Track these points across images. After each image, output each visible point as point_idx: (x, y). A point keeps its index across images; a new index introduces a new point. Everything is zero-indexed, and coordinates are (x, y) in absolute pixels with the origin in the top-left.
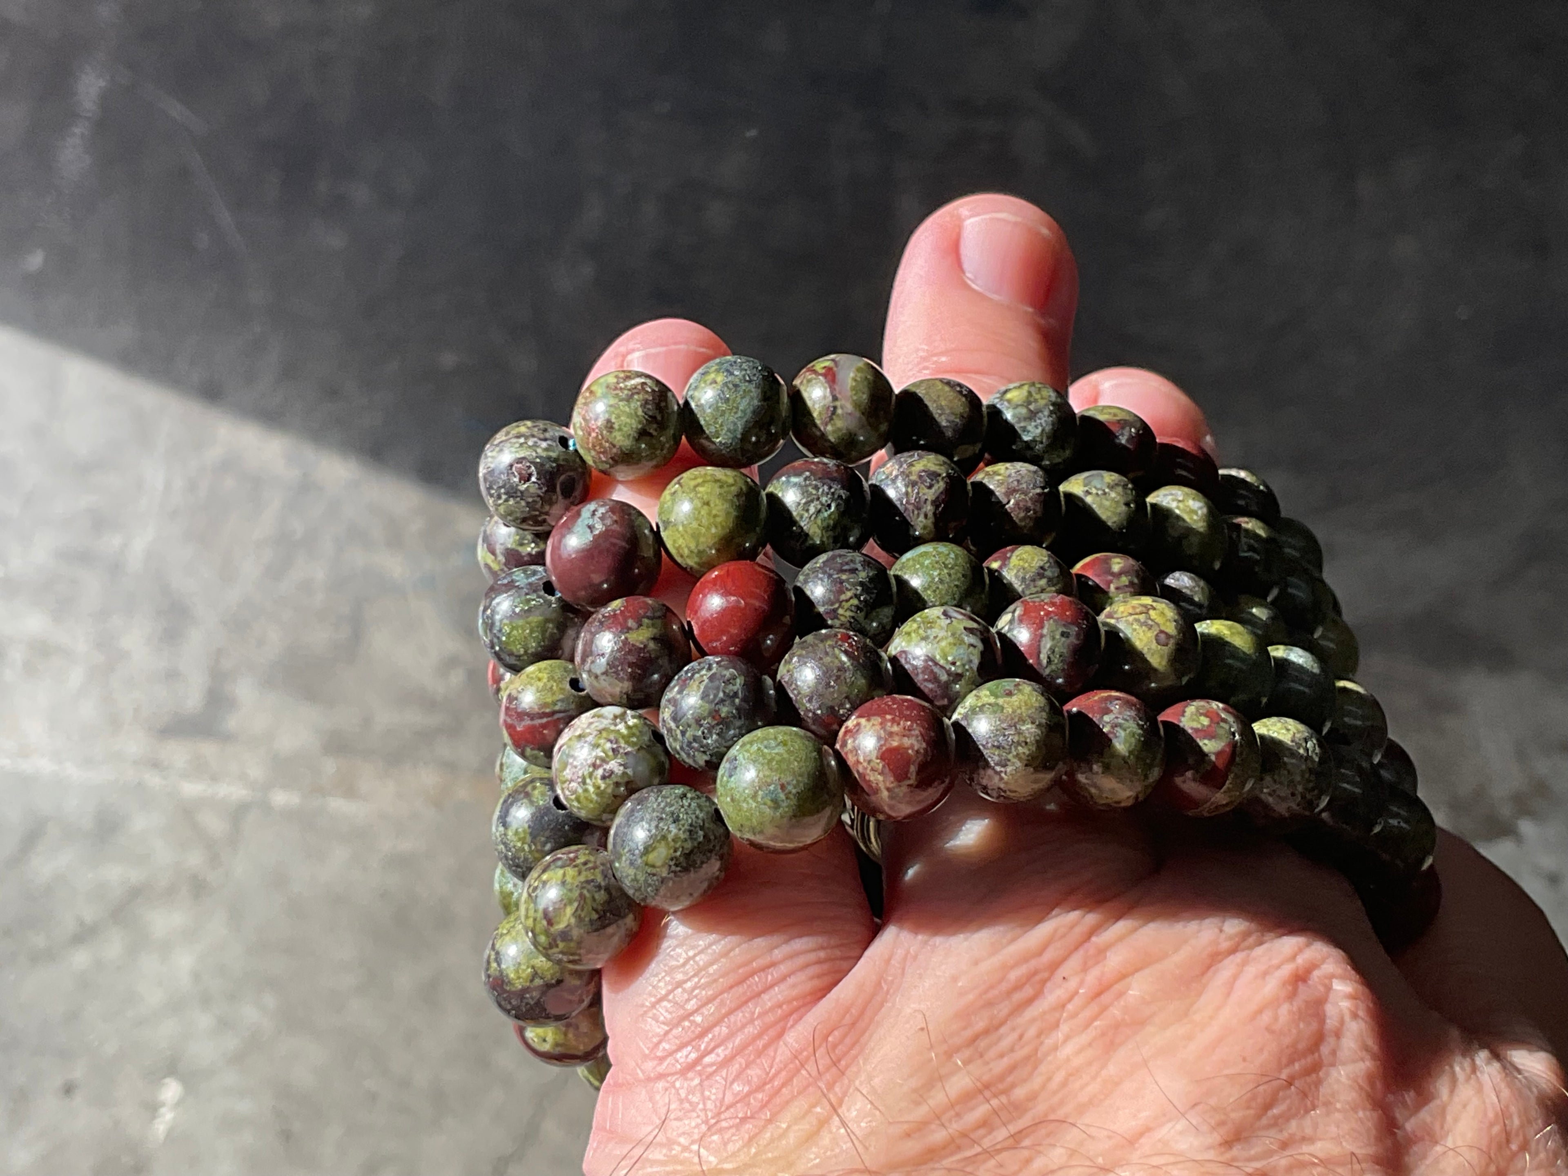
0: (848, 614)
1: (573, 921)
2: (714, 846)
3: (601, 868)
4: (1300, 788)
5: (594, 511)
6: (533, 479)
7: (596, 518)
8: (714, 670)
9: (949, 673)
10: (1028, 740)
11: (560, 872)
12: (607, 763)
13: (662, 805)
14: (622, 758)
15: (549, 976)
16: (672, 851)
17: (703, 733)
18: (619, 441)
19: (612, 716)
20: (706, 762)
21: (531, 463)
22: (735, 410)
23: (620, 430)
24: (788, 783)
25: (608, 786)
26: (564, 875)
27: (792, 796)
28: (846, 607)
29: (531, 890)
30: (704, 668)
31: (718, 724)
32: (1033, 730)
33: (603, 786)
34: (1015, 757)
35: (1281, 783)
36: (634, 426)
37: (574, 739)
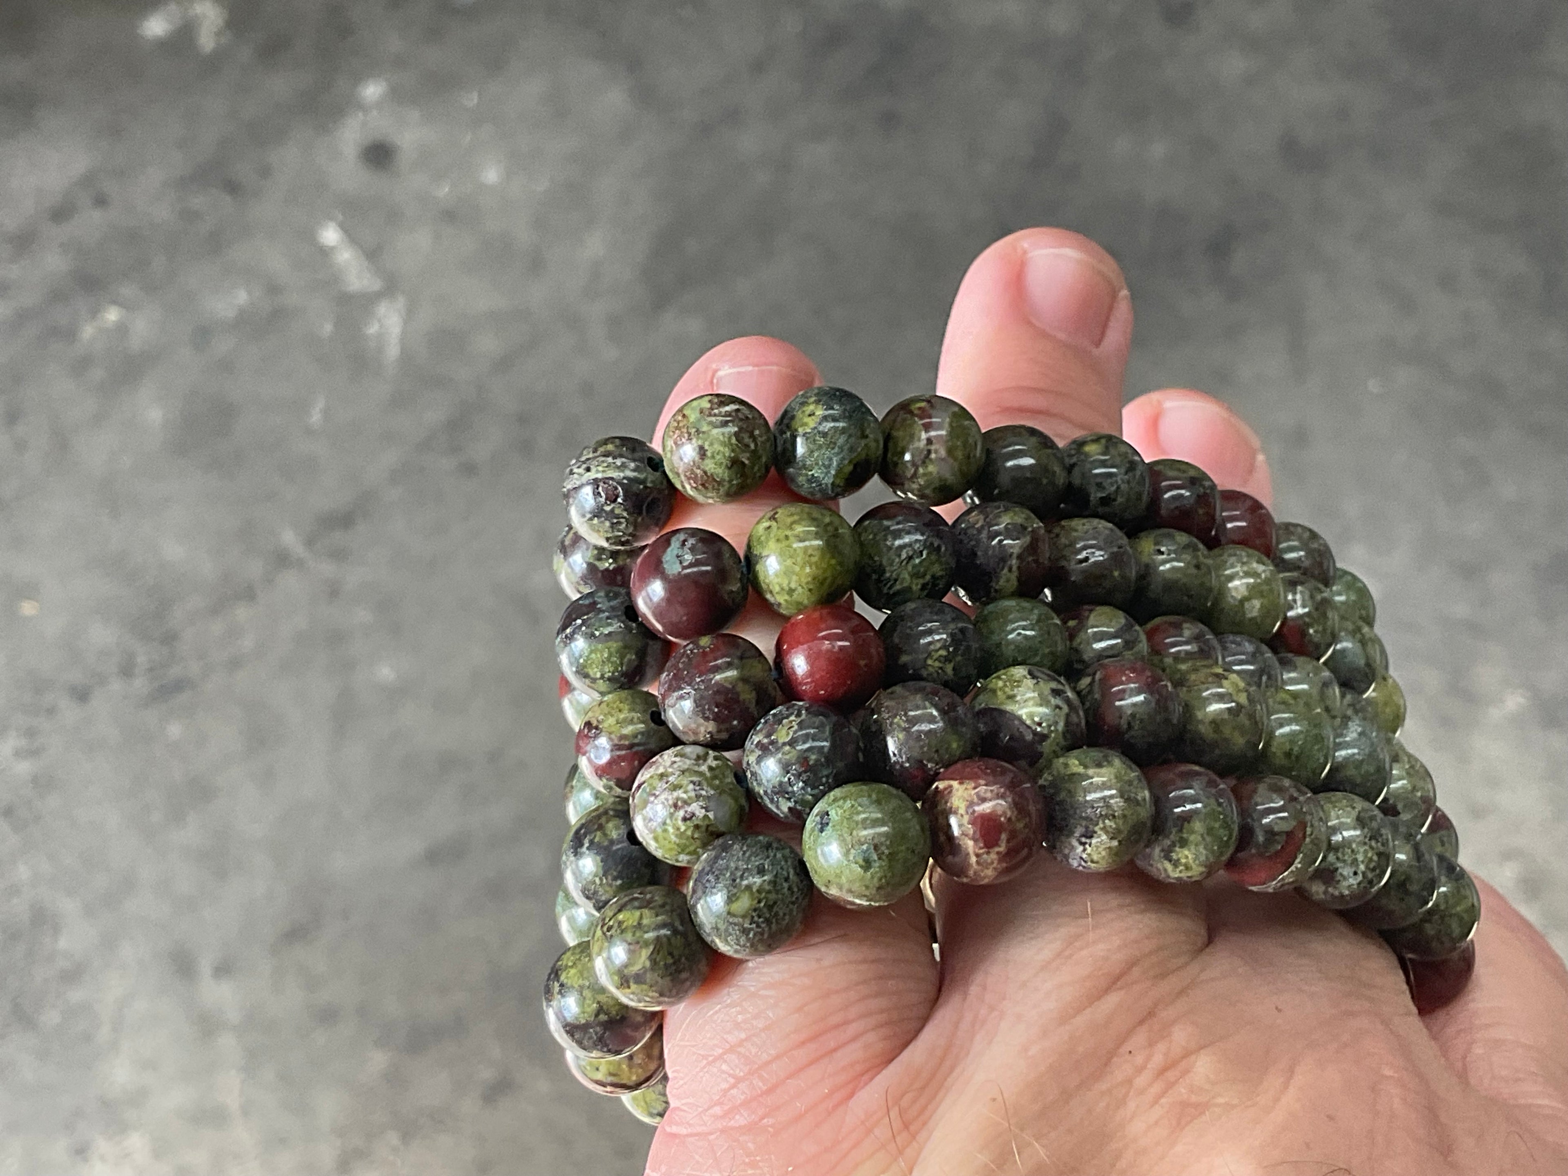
0: (937, 664)
1: (648, 964)
2: (797, 898)
3: (679, 911)
4: (1362, 867)
5: (685, 541)
6: (620, 500)
7: (686, 549)
8: (803, 717)
9: (1035, 733)
10: (1116, 814)
11: (637, 913)
12: (689, 805)
13: (747, 854)
14: (704, 800)
15: (614, 1013)
16: (756, 901)
17: (789, 779)
18: (710, 469)
19: (695, 757)
20: (790, 808)
21: (618, 483)
22: (832, 446)
23: (713, 457)
24: (882, 844)
25: (688, 828)
26: (641, 917)
27: (884, 857)
28: (934, 658)
29: (605, 929)
30: (792, 714)
31: (805, 772)
32: (1122, 804)
33: (683, 828)
34: (1102, 829)
35: (1344, 861)
36: (727, 455)
37: (656, 777)
